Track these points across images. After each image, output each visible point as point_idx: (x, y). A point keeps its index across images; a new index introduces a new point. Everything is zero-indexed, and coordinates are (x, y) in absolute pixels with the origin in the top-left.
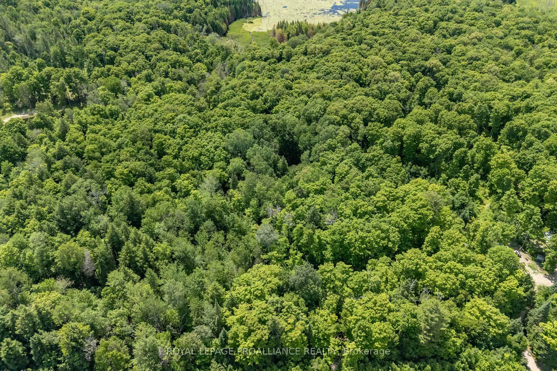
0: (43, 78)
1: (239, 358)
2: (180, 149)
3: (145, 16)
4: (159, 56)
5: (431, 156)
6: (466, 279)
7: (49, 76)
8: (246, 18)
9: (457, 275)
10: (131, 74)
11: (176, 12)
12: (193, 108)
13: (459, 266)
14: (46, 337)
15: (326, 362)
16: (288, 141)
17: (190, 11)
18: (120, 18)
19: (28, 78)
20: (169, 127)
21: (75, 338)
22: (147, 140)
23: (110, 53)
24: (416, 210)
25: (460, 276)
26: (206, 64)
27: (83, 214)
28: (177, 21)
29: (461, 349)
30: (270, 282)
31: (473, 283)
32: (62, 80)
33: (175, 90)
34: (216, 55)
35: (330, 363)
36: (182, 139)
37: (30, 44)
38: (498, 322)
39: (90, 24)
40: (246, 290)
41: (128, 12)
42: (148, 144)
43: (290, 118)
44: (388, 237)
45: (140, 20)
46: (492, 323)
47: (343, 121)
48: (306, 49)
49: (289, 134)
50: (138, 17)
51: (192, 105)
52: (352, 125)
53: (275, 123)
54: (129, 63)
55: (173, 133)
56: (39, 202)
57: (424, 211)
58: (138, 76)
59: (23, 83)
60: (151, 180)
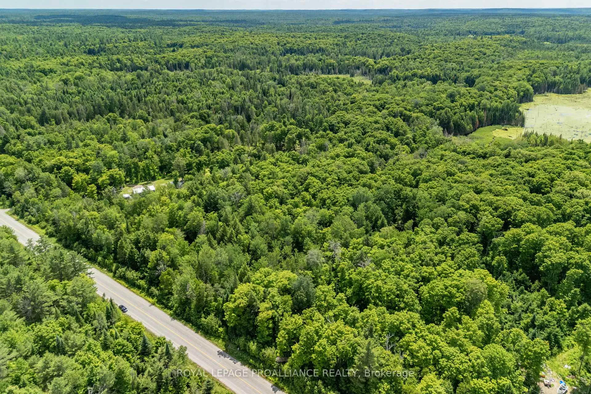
1: (226, 317)
3: (395, 106)
4: (374, 133)
5: (542, 268)
6: (442, 358)
9: (434, 349)
10: (341, 141)
12: (357, 170)
14: (148, 253)
17: (439, 109)
18: (374, 105)
19: (277, 129)
20: (325, 175)
21: (158, 259)
22: (302, 179)
25: (437, 351)
27: (219, 201)
28: (419, 114)
31: (445, 363)
32: (294, 135)
33: (361, 156)
35: (278, 354)
40: (261, 277)
41: (384, 102)
42: (301, 182)
47: (471, 210)
52: (478, 215)
54: (346, 133)
55: (324, 180)
57: (454, 291)
59: (273, 132)
60: (282, 202)
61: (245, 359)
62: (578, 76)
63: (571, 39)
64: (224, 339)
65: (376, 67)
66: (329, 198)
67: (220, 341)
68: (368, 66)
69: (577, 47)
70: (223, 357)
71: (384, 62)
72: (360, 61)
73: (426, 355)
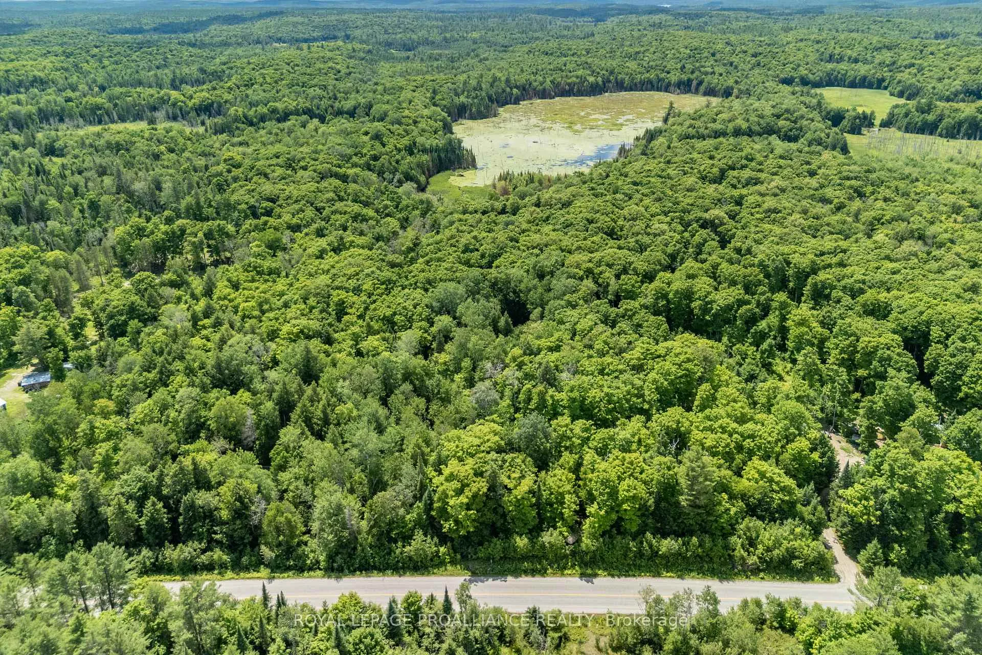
0: (173, 233)
1: (448, 526)
2: (366, 309)
3: (312, 162)
4: (334, 208)
5: (707, 318)
6: (743, 440)
7: (183, 231)
8: (454, 170)
9: (731, 435)
10: (296, 228)
11: (355, 159)
12: (384, 264)
13: (735, 425)
14: (203, 498)
15: (561, 533)
16: (513, 301)
17: (375, 158)
18: (277, 165)
19: (152, 233)
20: (352, 283)
21: (240, 496)
22: (323, 297)
23: (265, 204)
24: (680, 365)
25: (735, 436)
26: (399, 219)
27: (245, 369)
28: (357, 170)
29: (737, 520)
30: (488, 440)
31: (752, 444)
32: (200, 235)
33: (358, 245)
34: (413, 209)
35: (566, 534)
36: (369, 297)
37: (153, 195)
38: (782, 484)
39: (236, 172)
41: (288, 159)
43: (516, 272)
44: (642, 396)
45: (305, 168)
46: (775, 487)
47: (587, 275)
48: (539, 199)
49: (514, 292)
50: (302, 164)
51: (383, 260)
52: (600, 281)
53: (496, 278)
54: (293, 215)
55: (357, 290)
56: (188, 357)
57: (689, 366)
58: (306, 230)
59: (145, 239)
60: (329, 341)
61: (512, 569)
62: (484, 94)
63: (419, 43)
64: (453, 562)
65: (190, 104)
66: (395, 314)
67: (449, 567)
68: (174, 105)
69: (440, 55)
70: (480, 584)
71: (201, 95)
72: (152, 96)
73: (728, 445)
